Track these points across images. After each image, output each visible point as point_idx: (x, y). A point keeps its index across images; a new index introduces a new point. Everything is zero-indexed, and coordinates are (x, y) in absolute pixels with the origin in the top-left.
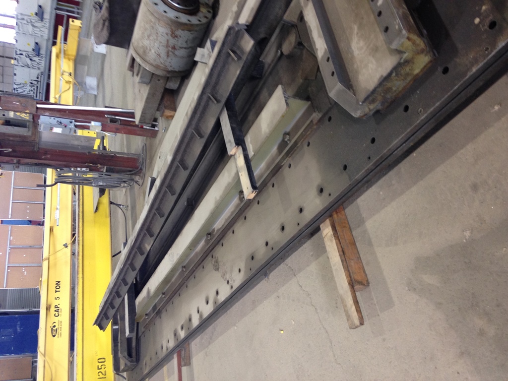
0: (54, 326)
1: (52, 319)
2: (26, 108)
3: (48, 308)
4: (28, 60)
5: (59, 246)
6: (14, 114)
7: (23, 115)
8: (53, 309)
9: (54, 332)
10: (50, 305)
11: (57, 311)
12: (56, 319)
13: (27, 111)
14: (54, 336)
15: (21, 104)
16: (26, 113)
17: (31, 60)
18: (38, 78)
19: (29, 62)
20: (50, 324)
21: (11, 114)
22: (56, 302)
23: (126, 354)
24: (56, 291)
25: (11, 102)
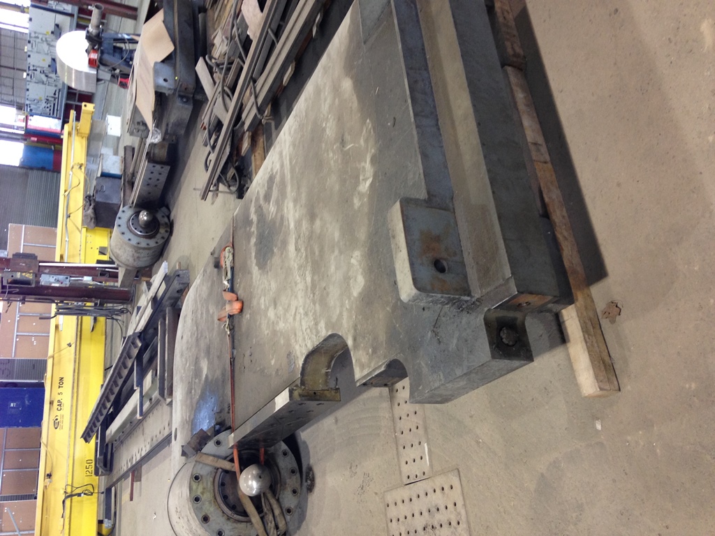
0: (57, 419)
1: (55, 412)
2: (30, 268)
3: (51, 403)
4: (43, 77)
5: (64, 345)
6: (21, 275)
7: (28, 275)
8: (56, 403)
9: (57, 424)
10: (53, 401)
11: (60, 405)
12: (59, 413)
13: (31, 271)
14: (56, 428)
15: (26, 265)
16: (30, 273)
17: (47, 76)
18: (55, 94)
19: (44, 78)
20: (53, 418)
21: (18, 275)
22: (59, 397)
23: (102, 465)
24: (59, 387)
25: (18, 264)
